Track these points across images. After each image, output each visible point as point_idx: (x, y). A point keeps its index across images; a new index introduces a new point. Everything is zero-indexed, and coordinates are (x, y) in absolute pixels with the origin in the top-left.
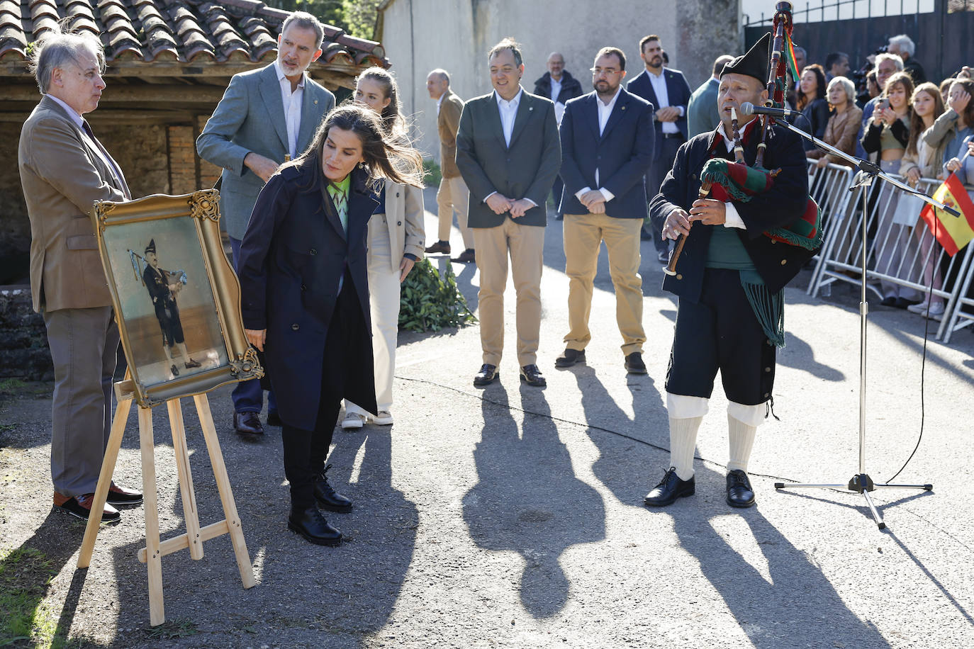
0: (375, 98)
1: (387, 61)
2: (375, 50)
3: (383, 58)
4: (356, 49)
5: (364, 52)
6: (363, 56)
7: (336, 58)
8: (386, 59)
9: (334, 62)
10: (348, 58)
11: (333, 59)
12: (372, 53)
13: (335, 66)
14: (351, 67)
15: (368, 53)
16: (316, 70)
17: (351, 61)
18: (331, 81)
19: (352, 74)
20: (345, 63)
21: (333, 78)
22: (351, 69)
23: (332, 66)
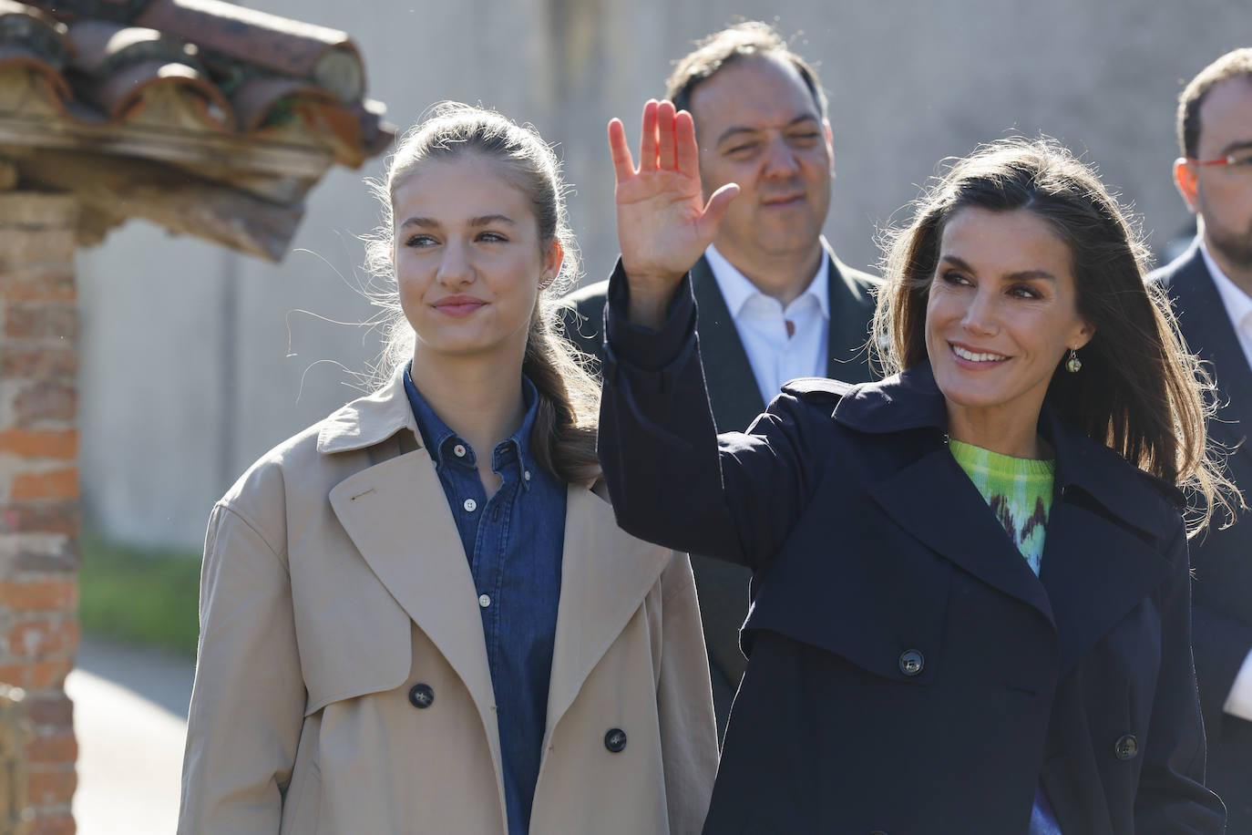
0: (502, 239)
1: (375, 118)
2: (324, 67)
3: (358, 103)
4: (238, 62)
5: (271, 73)
6: (273, 91)
7: (149, 95)
8: (374, 106)
9: (141, 117)
10: (206, 98)
11: (134, 101)
12: (311, 78)
13: (142, 135)
14: (217, 144)
15: (289, 76)
16: (40, 150)
17: (217, 113)
18: (109, 202)
19: (216, 172)
20: (189, 122)
21: (124, 191)
22: (212, 153)
23: (127, 133)
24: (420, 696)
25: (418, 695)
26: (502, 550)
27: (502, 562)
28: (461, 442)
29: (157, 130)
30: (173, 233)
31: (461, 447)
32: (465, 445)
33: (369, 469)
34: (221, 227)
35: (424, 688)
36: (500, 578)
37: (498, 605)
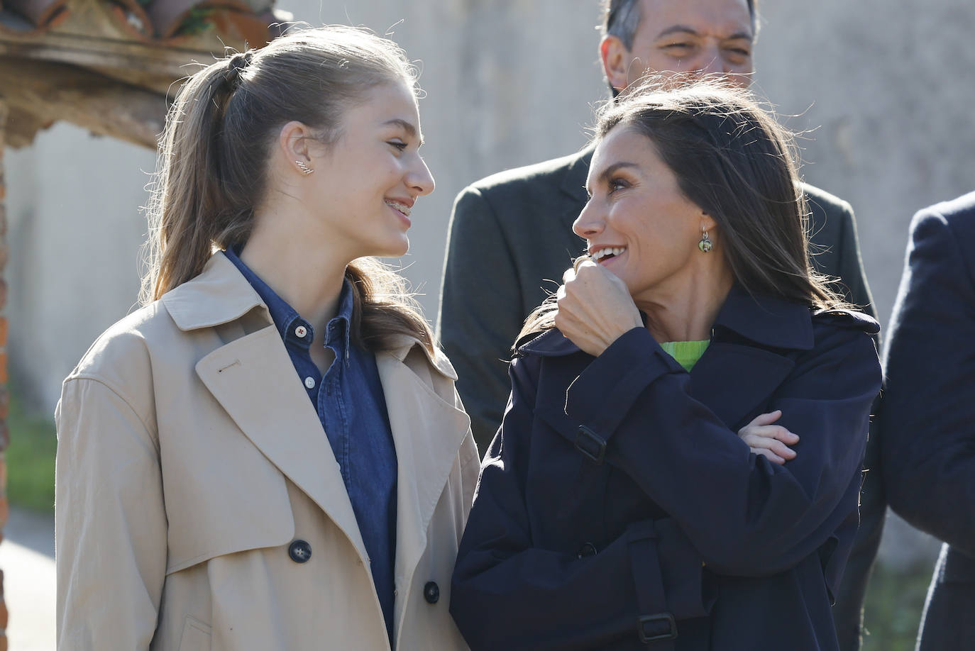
3: (267, 12)
6: (187, 1)
8: (281, 14)
11: (58, 11)
17: (135, 21)
18: (36, 105)
19: (134, 76)
20: (111, 31)
21: (49, 95)
22: (130, 58)
23: (51, 41)
24: (299, 551)
25: (296, 551)
26: (344, 420)
27: (347, 430)
28: (303, 323)
29: (80, 37)
30: (94, 134)
31: (303, 328)
32: (308, 327)
33: (221, 348)
34: (139, 129)
35: (301, 544)
36: (347, 445)
37: (348, 470)
